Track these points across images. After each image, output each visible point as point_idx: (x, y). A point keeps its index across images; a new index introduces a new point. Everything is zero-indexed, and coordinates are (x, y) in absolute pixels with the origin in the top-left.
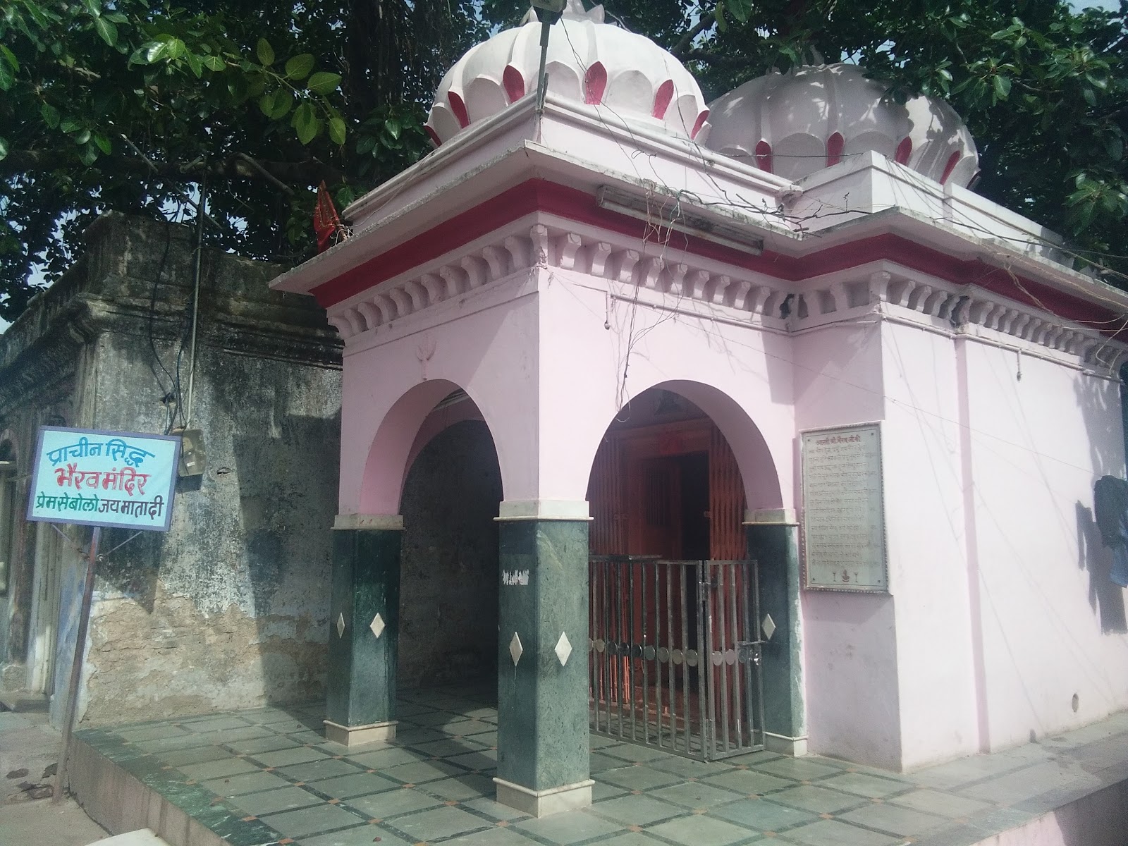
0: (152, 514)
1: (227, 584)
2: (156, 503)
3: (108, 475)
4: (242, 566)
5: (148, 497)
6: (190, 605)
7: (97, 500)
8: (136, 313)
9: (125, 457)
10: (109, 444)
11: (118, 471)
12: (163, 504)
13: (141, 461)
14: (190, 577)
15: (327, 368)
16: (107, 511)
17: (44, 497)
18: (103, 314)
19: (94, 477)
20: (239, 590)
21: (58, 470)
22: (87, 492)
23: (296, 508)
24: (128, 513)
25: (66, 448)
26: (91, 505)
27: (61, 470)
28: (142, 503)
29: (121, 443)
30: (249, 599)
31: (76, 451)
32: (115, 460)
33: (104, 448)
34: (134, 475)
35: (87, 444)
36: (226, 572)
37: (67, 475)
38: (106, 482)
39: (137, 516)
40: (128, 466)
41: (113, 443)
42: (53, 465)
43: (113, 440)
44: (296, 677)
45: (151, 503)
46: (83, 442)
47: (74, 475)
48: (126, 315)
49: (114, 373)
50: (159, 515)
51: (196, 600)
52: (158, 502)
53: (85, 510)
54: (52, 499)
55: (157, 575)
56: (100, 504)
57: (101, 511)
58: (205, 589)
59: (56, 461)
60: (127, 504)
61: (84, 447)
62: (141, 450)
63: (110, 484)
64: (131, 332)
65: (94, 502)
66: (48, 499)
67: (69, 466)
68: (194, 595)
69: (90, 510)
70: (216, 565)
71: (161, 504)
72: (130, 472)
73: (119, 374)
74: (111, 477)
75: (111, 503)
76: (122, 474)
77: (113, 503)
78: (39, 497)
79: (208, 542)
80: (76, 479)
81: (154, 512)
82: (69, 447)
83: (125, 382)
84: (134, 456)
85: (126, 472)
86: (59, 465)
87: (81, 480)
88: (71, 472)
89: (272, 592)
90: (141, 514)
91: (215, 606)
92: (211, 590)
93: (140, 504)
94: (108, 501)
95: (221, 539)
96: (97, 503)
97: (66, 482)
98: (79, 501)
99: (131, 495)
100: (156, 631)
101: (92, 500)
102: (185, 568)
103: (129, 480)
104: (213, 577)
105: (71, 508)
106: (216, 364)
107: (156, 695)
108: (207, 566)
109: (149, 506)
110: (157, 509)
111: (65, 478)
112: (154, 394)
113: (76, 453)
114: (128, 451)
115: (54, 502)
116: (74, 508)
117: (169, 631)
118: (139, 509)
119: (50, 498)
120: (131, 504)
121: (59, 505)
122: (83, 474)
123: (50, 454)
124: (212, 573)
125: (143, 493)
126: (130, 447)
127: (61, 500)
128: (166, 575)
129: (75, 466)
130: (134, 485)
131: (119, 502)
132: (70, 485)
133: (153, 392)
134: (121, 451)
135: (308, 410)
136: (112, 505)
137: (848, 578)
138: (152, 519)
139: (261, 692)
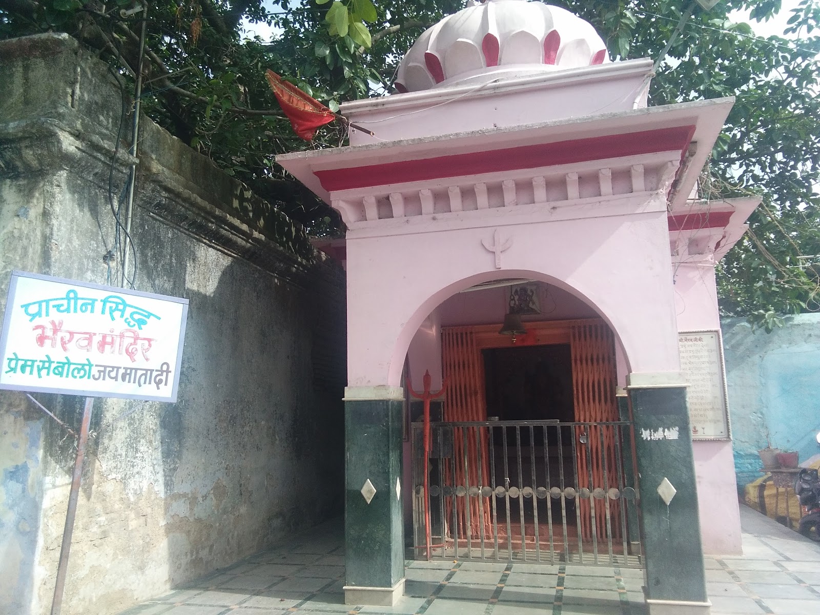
0: (158, 383)
1: (147, 463)
2: (162, 371)
3: (104, 337)
4: (157, 443)
5: (155, 365)
6: (119, 487)
7: (90, 365)
8: (99, 155)
9: (125, 317)
10: (105, 301)
11: (117, 332)
12: (170, 372)
13: (145, 323)
14: (121, 455)
15: (210, 246)
16: (104, 379)
17: (17, 360)
18: (72, 149)
19: (86, 339)
20: (154, 469)
21: (37, 327)
22: (77, 355)
23: (191, 383)
24: (129, 382)
25: (47, 302)
26: (82, 372)
27: (42, 327)
28: (147, 370)
29: (119, 301)
30: (160, 477)
31: (62, 305)
32: (113, 319)
33: (98, 306)
34: (136, 338)
35: (76, 298)
36: (146, 449)
37: (49, 333)
38: (103, 344)
39: (140, 385)
40: (129, 328)
41: (110, 299)
42: (31, 320)
43: (111, 297)
44: (189, 556)
45: (157, 371)
46: (72, 295)
47: (60, 335)
48: (91, 155)
49: (69, 219)
50: (166, 384)
51: (124, 481)
52: (164, 370)
53: (75, 377)
54: (29, 363)
55: (96, 455)
56: (95, 371)
57: (96, 379)
58: (131, 469)
59: (34, 316)
60: (129, 371)
61: (72, 302)
62: (145, 311)
63: (107, 347)
64: (85, 175)
65: (87, 368)
66: (23, 362)
67: (53, 323)
68: (123, 476)
69: (81, 377)
70: (139, 441)
71: (168, 372)
72: (132, 335)
73: (72, 221)
74: (109, 339)
75: (108, 369)
76: (122, 336)
77: (111, 369)
78: (10, 360)
79: (134, 417)
80: (62, 339)
81: (161, 381)
82: (51, 300)
83: (77, 231)
84: (136, 317)
85: (127, 334)
86: (38, 321)
87: (69, 341)
88: (55, 331)
89: (175, 469)
90: (145, 383)
91: (138, 488)
92: (136, 470)
93: (144, 372)
94: (105, 367)
95: (143, 414)
96: (90, 370)
97: (48, 342)
98: (66, 366)
99: (134, 361)
100: (94, 519)
101: (83, 365)
102: (117, 446)
103: (131, 344)
104: (137, 455)
105: (56, 374)
106: (142, 226)
107: (94, 595)
108: (132, 444)
109: (155, 374)
110: (163, 378)
111: (47, 337)
112: (99, 250)
113: (62, 308)
114: (129, 310)
115: (32, 366)
116: (61, 374)
117: (103, 519)
118: (143, 377)
119: (26, 361)
120: (134, 371)
121: (39, 370)
122: (72, 334)
123: (26, 306)
124: (137, 451)
125: (147, 359)
126: (132, 307)
127: (41, 364)
128: (104, 455)
129: (61, 323)
130: (136, 350)
131: (118, 368)
132: (53, 345)
133: (98, 247)
134: (120, 310)
135: (199, 286)
136: (110, 372)
137: (697, 431)
138: (158, 388)
139: (166, 577)
